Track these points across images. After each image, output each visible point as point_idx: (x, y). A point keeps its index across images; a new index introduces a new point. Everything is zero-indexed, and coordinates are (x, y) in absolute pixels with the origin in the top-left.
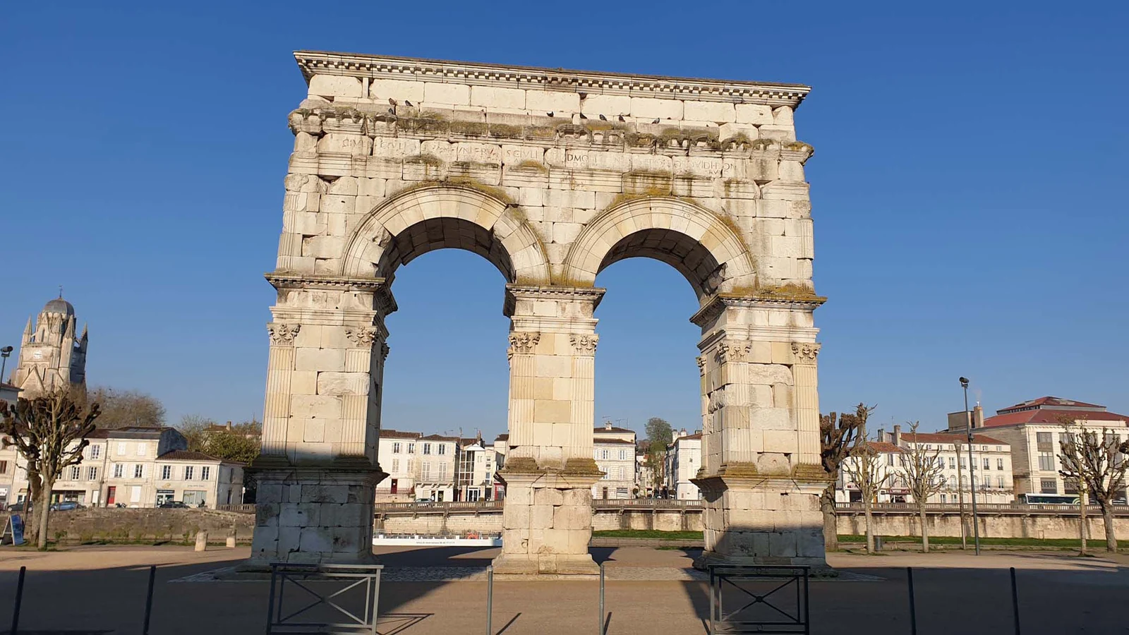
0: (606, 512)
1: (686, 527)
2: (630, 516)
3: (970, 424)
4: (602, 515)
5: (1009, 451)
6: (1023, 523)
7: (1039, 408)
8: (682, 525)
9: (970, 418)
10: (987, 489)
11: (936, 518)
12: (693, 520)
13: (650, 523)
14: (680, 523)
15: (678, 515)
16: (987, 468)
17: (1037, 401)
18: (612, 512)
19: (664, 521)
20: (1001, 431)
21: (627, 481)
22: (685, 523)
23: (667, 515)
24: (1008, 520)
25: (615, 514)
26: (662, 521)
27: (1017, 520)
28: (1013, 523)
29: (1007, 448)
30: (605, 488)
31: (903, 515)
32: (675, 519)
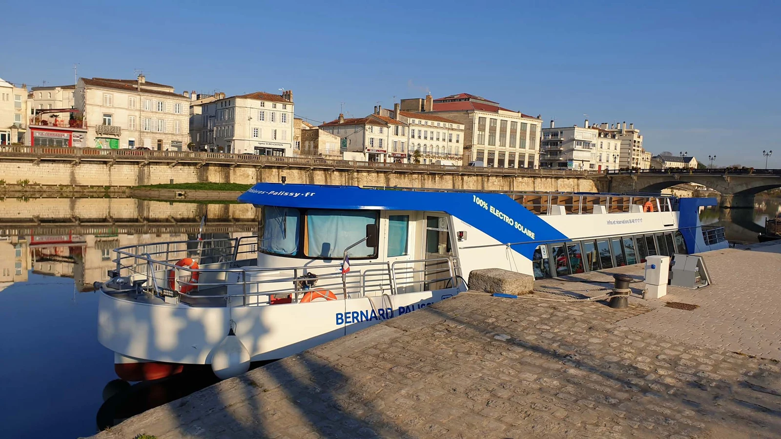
0: (184, 164)
1: (261, 180)
2: (208, 169)
3: (420, 108)
4: (180, 167)
5: (463, 129)
6: (482, 181)
7: (469, 100)
8: (257, 179)
9: (420, 103)
10: (450, 156)
11: (437, 176)
12: (268, 175)
13: (227, 177)
14: (255, 177)
15: (254, 169)
16: (450, 141)
17: (461, 95)
18: (189, 164)
19: (241, 175)
20: (451, 115)
21: (182, 135)
22: (259, 177)
23: (243, 169)
24: (475, 178)
25: (192, 167)
26: (238, 175)
27: (480, 178)
28: (477, 180)
29: (462, 127)
30: (159, 141)
31: (418, 173)
32: (250, 173)
